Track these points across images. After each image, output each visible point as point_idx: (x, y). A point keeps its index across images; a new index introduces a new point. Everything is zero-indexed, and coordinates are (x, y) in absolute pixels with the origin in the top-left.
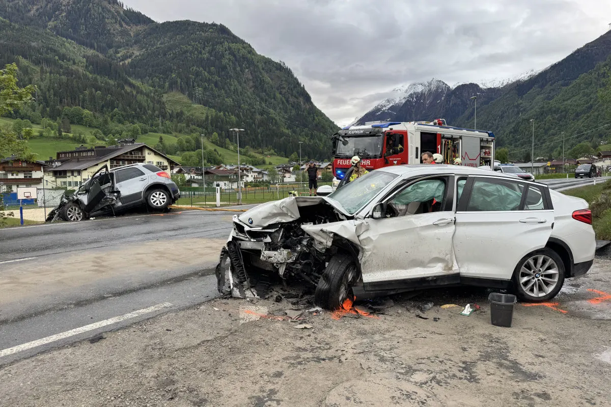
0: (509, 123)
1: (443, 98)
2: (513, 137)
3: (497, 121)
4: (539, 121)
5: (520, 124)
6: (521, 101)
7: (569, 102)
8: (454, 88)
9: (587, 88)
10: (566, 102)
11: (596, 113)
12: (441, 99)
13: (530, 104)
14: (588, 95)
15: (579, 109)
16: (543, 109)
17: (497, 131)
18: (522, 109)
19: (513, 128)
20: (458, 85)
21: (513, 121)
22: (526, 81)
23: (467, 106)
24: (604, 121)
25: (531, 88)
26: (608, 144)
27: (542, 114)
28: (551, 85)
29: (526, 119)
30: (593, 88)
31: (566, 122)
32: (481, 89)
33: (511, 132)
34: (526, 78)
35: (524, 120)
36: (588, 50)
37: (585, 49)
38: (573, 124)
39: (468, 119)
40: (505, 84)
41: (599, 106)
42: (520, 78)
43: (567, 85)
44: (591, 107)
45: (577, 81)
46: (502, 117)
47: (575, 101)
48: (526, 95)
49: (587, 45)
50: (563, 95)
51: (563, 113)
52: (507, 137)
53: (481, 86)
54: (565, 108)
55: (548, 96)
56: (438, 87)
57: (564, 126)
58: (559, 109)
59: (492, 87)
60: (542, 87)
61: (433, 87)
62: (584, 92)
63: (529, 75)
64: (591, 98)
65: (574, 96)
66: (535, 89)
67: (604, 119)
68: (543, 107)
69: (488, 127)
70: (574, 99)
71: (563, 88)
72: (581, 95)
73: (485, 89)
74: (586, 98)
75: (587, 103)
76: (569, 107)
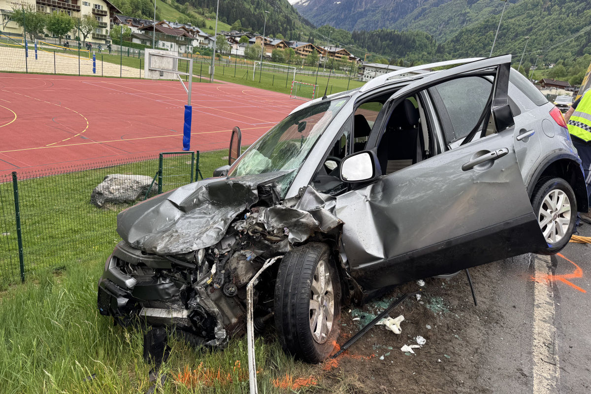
0: (452, 31)
2: (454, 46)
3: (442, 26)
4: (480, 35)
5: (463, 34)
6: (468, 10)
7: (513, 20)
9: (533, 9)
10: (510, 20)
11: (534, 37)
13: (477, 14)
14: (531, 17)
15: (520, 29)
16: (487, 23)
17: (439, 37)
18: (468, 19)
19: (456, 37)
21: (457, 30)
23: (418, 5)
24: (539, 47)
26: (537, 70)
27: (485, 28)
29: (470, 30)
30: (538, 10)
31: (505, 40)
33: (452, 41)
35: (467, 30)
38: (510, 44)
39: (415, 19)
41: (539, 30)
44: (531, 29)
46: (447, 23)
47: (519, 21)
48: (475, 4)
50: (509, 12)
51: (505, 31)
52: (447, 45)
54: (508, 26)
55: (495, 10)
57: (502, 44)
62: (529, 13)
64: (533, 21)
65: (519, 15)
67: (539, 44)
68: (488, 21)
69: (432, 31)
70: (519, 18)
72: (525, 15)
74: (528, 20)
75: (528, 25)
76: (511, 26)
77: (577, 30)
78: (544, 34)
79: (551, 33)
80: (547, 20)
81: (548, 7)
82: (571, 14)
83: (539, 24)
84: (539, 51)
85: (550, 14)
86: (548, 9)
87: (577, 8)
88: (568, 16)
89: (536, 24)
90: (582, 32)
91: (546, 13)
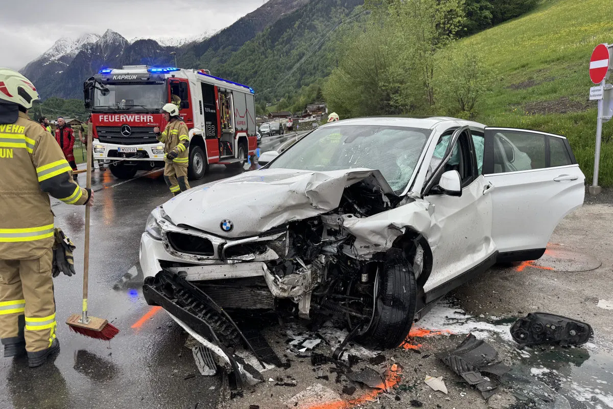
1: (122, 53)
6: (199, 62)
7: (239, 66)
8: (133, 42)
9: (252, 55)
10: (237, 67)
11: (260, 78)
12: (119, 54)
13: (207, 65)
14: (253, 61)
15: (247, 74)
16: (219, 72)
20: (136, 40)
22: (202, 43)
24: (267, 86)
25: (206, 50)
26: (271, 106)
28: (223, 49)
30: (256, 55)
32: (160, 46)
34: (201, 40)
36: (249, 20)
37: (247, 19)
40: (182, 44)
41: (263, 72)
42: (196, 39)
43: (235, 50)
44: (256, 72)
45: (244, 47)
47: (244, 66)
48: (203, 56)
49: (248, 15)
50: (233, 60)
51: (235, 77)
53: (160, 44)
54: (236, 71)
55: (222, 59)
56: (114, 41)
58: (232, 72)
59: (171, 46)
60: (216, 49)
61: (110, 39)
62: (250, 58)
63: (203, 37)
64: (256, 65)
65: (243, 61)
66: (209, 52)
67: (266, 84)
68: (218, 70)
70: (243, 63)
71: (233, 52)
72: (247, 61)
73: (164, 47)
74: (251, 64)
75: (253, 69)
76: (240, 71)
77: (290, 68)
78: (268, 75)
79: (272, 73)
80: (266, 63)
81: (263, 52)
82: (282, 55)
83: (261, 66)
84: (268, 89)
85: (266, 57)
86: (263, 53)
87: (284, 49)
88: (280, 57)
89: (259, 67)
90: (295, 69)
91: (263, 56)
